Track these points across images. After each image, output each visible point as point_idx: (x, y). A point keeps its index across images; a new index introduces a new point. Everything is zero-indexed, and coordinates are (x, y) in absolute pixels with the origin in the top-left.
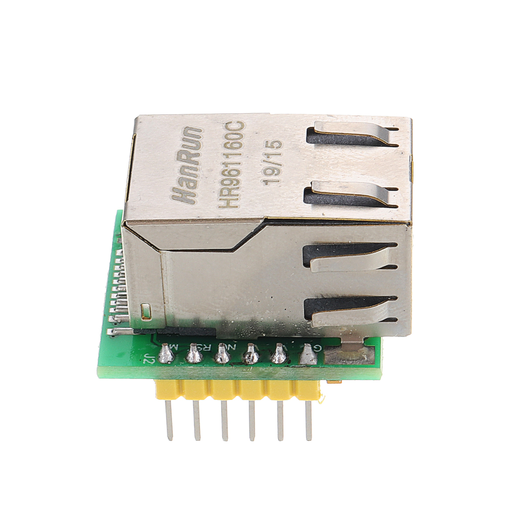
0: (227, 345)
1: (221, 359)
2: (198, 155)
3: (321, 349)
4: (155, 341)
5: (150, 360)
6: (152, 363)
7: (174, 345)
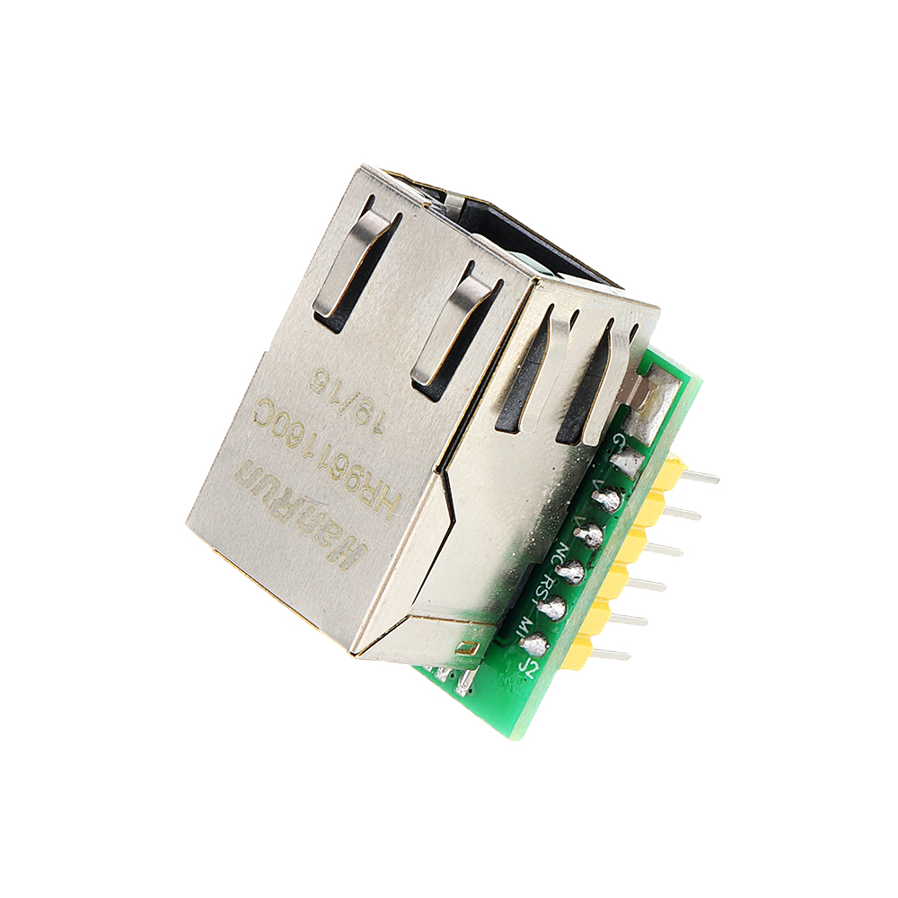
0: (557, 554)
1: (576, 577)
2: (288, 492)
3: (623, 436)
4: (503, 642)
5: (531, 667)
6: (537, 668)
7: (523, 623)
